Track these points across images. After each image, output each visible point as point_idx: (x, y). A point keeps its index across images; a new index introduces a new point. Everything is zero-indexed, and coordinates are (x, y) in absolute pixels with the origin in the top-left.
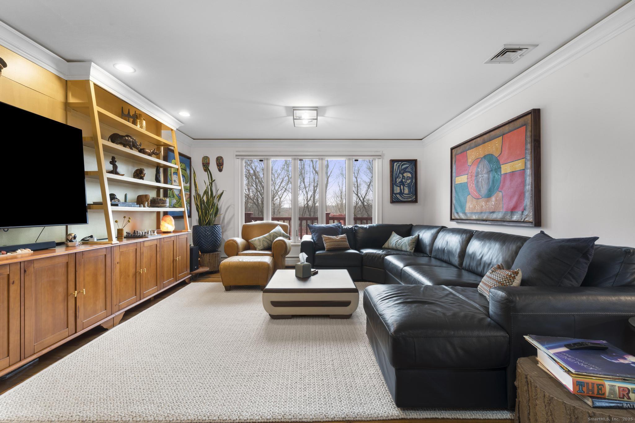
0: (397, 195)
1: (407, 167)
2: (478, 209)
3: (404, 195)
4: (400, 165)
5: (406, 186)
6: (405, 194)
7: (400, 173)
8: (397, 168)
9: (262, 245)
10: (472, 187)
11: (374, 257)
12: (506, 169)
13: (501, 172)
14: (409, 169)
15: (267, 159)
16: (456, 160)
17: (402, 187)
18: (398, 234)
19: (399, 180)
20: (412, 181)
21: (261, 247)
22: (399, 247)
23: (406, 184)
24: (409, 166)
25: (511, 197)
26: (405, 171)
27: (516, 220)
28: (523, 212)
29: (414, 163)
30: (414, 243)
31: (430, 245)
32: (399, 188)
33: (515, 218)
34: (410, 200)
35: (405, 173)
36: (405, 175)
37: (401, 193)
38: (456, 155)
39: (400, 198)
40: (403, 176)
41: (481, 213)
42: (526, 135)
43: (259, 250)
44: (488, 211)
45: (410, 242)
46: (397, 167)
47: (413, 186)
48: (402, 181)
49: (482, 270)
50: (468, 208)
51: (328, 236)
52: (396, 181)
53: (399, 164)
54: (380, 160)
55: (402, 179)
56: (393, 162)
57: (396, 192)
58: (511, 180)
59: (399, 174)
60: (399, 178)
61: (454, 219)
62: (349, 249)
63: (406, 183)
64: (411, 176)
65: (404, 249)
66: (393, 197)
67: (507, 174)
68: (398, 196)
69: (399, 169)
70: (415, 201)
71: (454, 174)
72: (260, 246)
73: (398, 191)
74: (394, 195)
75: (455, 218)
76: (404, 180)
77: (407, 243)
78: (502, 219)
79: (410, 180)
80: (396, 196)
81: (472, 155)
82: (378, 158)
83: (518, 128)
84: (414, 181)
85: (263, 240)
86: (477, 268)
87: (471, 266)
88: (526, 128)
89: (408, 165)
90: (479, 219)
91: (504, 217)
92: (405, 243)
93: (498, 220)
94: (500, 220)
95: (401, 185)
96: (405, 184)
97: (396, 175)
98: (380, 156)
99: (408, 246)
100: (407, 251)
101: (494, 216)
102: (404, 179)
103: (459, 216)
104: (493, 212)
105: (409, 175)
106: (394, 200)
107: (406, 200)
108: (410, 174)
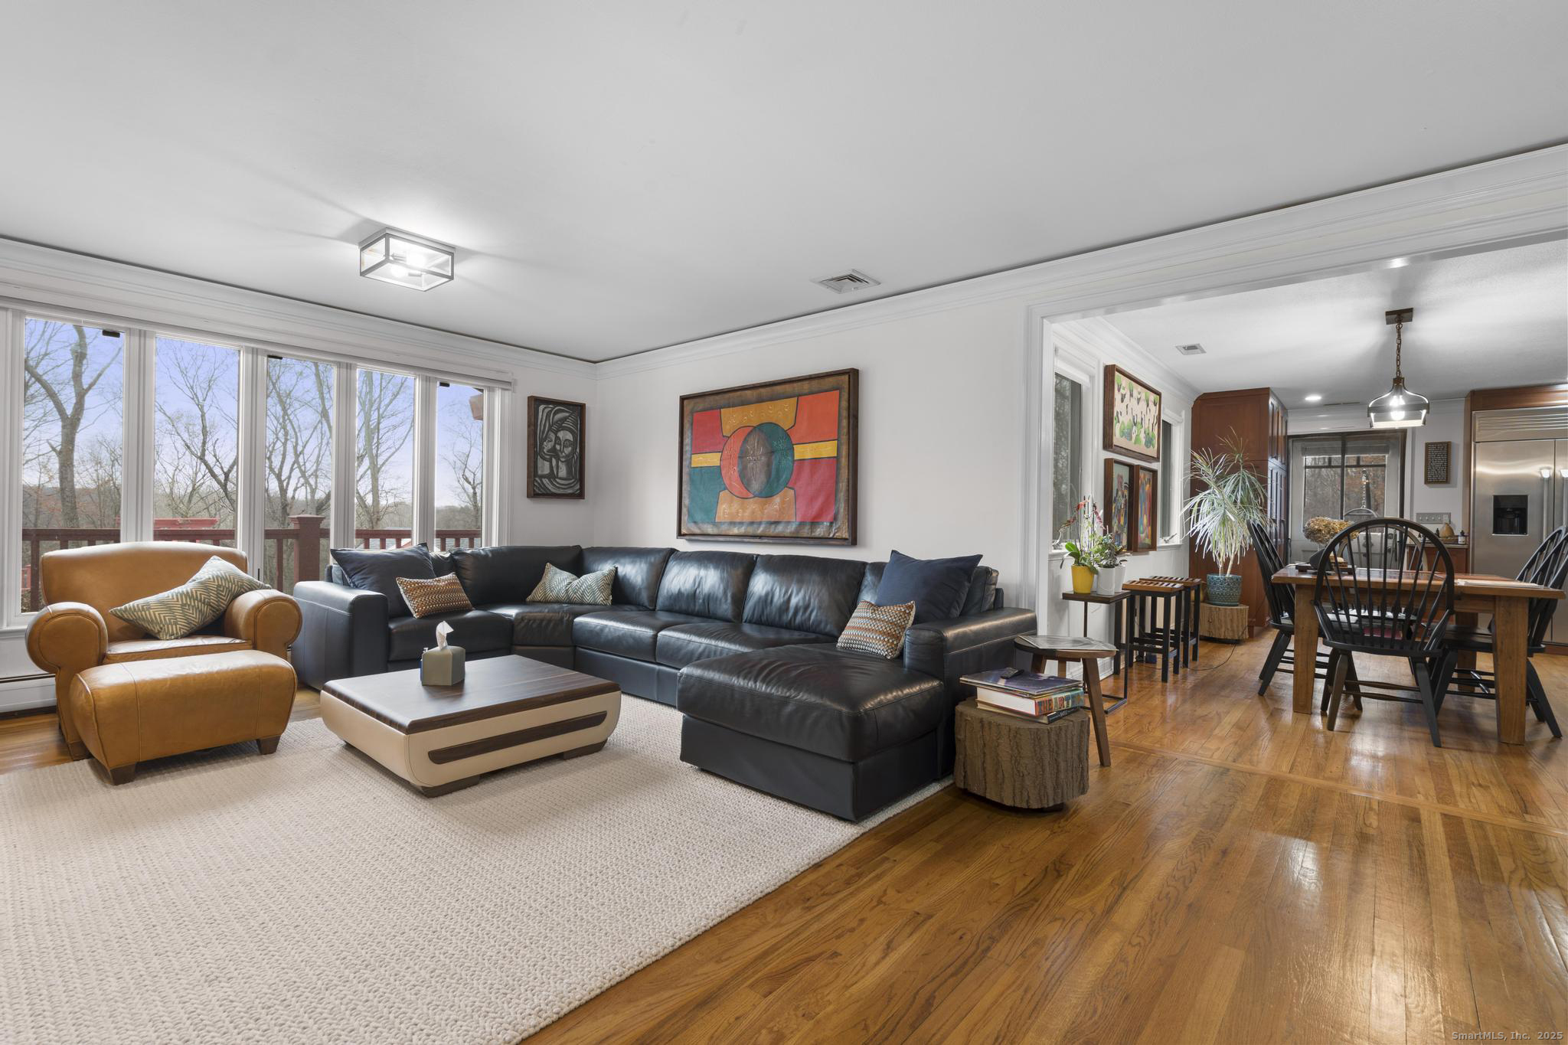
0: (544, 480)
1: (564, 419)
2: (746, 516)
3: (557, 480)
4: (551, 411)
5: (563, 460)
6: (560, 479)
7: (550, 429)
8: (544, 418)
9: (182, 622)
10: (732, 475)
11: (544, 623)
12: (803, 452)
13: (793, 456)
14: (568, 424)
15: (142, 334)
16: (692, 420)
17: (554, 461)
18: (563, 567)
19: (548, 446)
20: (574, 451)
21: (182, 626)
22: (576, 597)
23: (563, 457)
24: (569, 416)
25: (813, 499)
26: (560, 426)
27: (820, 536)
28: (831, 523)
29: (579, 410)
30: (609, 584)
31: (648, 588)
32: (547, 464)
33: (820, 531)
34: (570, 491)
35: (562, 432)
36: (561, 434)
37: (552, 476)
38: (692, 413)
39: (550, 487)
40: (557, 438)
41: (752, 523)
42: (839, 406)
43: (177, 638)
44: (765, 520)
45: (601, 583)
46: (545, 415)
47: (575, 462)
48: (554, 450)
49: (791, 619)
50: (722, 511)
51: (415, 580)
52: (542, 448)
53: (550, 409)
54: (507, 392)
55: (555, 443)
56: (535, 402)
57: (542, 471)
58: (812, 474)
59: (548, 431)
60: (549, 441)
61: (685, 535)
62: (470, 610)
63: (562, 453)
64: (572, 440)
65: (588, 598)
66: (536, 484)
67: (806, 461)
68: (545, 482)
69: (549, 420)
70: (580, 495)
71: (687, 448)
72: (176, 624)
73: (547, 471)
74: (537, 479)
75: (690, 533)
76: (558, 447)
77: (595, 588)
78: (794, 533)
79: (570, 448)
80: (542, 481)
81: (732, 419)
82: (503, 389)
83: (826, 391)
84: (578, 450)
85: (183, 605)
86: (780, 617)
87: (767, 616)
88: (840, 394)
89: (567, 414)
90: (747, 534)
91: (797, 531)
92: (590, 585)
93: (786, 535)
94: (788, 535)
95: (551, 456)
96: (561, 455)
97: (543, 432)
98: (507, 385)
99: (598, 593)
100: (596, 604)
101: (780, 529)
102: (558, 444)
103: (700, 529)
104: (777, 523)
105: (570, 437)
106: (537, 490)
107: (561, 491)
108: (570, 435)
